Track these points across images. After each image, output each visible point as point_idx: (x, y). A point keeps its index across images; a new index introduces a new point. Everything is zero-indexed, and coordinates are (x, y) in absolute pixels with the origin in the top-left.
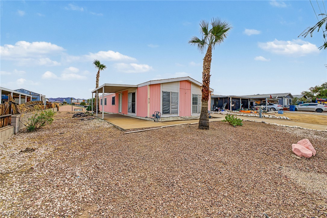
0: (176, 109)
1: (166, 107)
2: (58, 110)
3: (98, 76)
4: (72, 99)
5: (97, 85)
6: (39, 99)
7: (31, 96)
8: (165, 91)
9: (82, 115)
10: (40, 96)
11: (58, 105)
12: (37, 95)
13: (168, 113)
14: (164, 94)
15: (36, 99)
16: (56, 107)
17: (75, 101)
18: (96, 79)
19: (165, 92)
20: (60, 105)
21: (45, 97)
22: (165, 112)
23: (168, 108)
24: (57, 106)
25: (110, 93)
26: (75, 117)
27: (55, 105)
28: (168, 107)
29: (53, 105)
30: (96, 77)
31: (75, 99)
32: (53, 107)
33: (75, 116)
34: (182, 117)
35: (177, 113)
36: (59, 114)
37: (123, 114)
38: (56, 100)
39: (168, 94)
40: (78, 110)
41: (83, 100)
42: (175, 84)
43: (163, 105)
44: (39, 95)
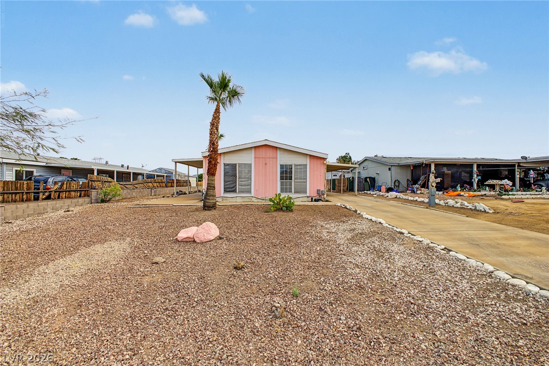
0: (248, 186)
1: (229, 184)
8: (227, 162)
13: (234, 191)
14: (227, 167)
19: (228, 165)
22: (228, 190)
23: (234, 185)
28: (233, 183)
34: (259, 198)
35: (250, 192)
39: (234, 166)
42: (245, 152)
43: (224, 181)
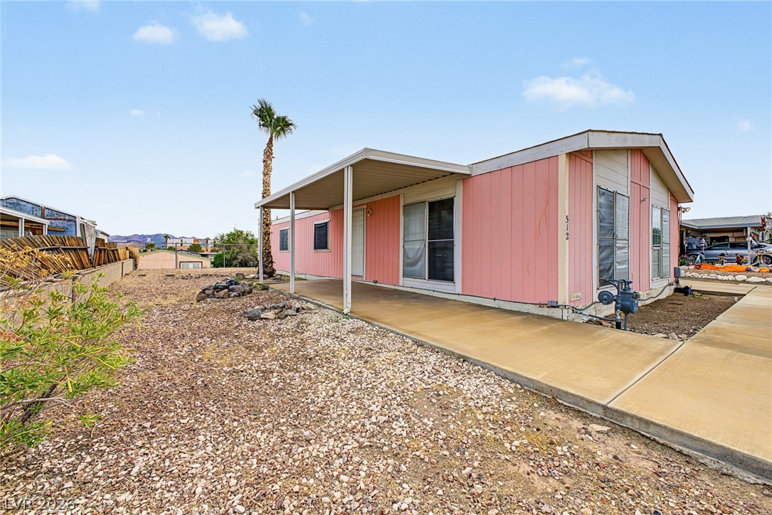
0: (625, 263)
1: (606, 258)
2: (136, 266)
3: (268, 154)
4: (167, 237)
5: (266, 184)
6: (74, 233)
7: (47, 222)
8: (602, 185)
9: (232, 290)
10: (79, 222)
11: (136, 251)
12: (67, 218)
14: (603, 201)
15: (63, 231)
16: (130, 257)
17: (175, 241)
18: (262, 164)
19: (603, 193)
20: (140, 252)
21: (97, 228)
22: (604, 278)
23: (611, 260)
24: (132, 256)
25: (312, 209)
26: (208, 296)
27: (128, 252)
28: (609, 257)
29: (121, 252)
30: (262, 157)
31: (174, 238)
32: (121, 257)
33: (207, 292)
36: (140, 280)
37: (376, 282)
38: (129, 239)
39: (610, 199)
40: (191, 265)
41: (195, 241)
42: (621, 159)
43: (599, 248)
44: (73, 219)
